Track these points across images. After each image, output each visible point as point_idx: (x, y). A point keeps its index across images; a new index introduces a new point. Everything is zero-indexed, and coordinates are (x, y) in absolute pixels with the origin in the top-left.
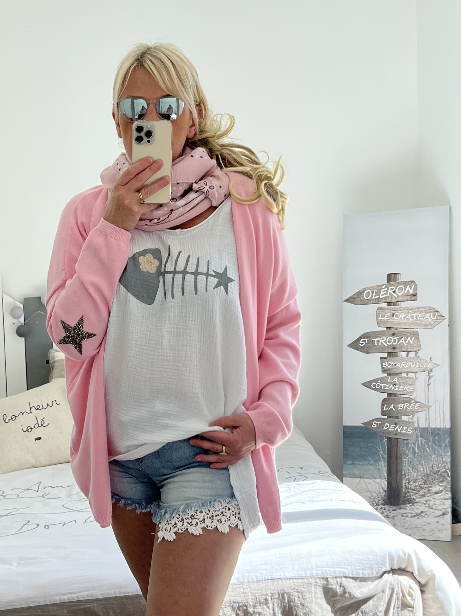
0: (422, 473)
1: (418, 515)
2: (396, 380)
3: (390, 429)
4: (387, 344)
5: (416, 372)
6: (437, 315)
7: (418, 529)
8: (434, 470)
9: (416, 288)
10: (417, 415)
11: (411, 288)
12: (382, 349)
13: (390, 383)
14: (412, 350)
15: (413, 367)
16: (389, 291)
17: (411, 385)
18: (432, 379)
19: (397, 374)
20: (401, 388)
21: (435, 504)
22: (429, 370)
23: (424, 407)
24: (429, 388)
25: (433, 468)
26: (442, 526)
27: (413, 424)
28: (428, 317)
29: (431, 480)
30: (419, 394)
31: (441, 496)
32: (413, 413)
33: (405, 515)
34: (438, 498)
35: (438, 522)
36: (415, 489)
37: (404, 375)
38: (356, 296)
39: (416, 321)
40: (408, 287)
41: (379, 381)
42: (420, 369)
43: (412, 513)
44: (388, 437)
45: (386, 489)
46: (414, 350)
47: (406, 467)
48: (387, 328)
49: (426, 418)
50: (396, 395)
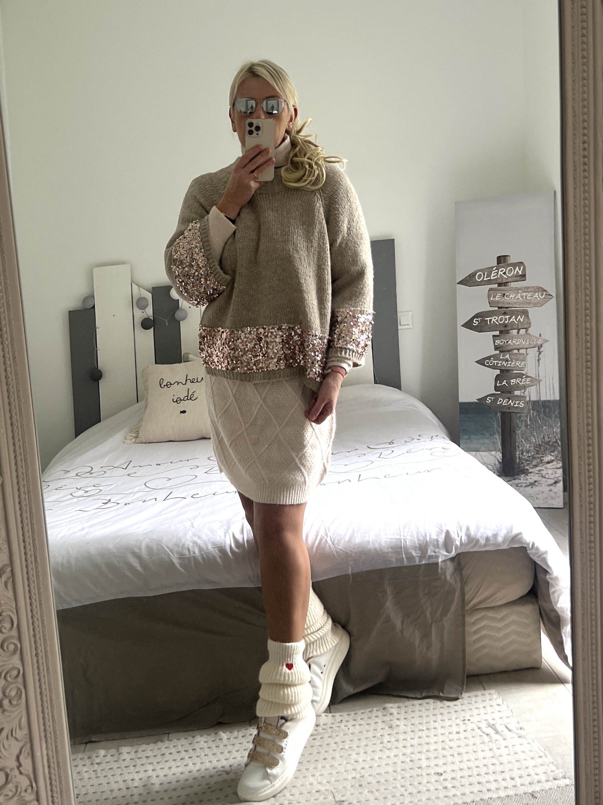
0: (534, 444)
1: (532, 485)
2: (507, 356)
3: (503, 404)
4: (499, 323)
5: (527, 349)
6: (545, 294)
8: (546, 441)
9: (524, 269)
10: (528, 389)
11: (520, 270)
12: (494, 328)
13: (502, 360)
14: (523, 327)
15: (524, 343)
16: (500, 273)
17: (522, 361)
18: (542, 353)
19: (508, 351)
20: (513, 364)
21: (547, 474)
22: (539, 346)
23: (536, 381)
24: (539, 363)
25: (544, 439)
26: (556, 494)
27: (525, 398)
28: (537, 297)
29: (543, 450)
30: (530, 369)
31: (553, 465)
32: (524, 387)
33: (519, 485)
34: (550, 468)
35: (550, 490)
36: (529, 460)
37: (516, 351)
38: (469, 278)
39: (525, 301)
40: (517, 269)
41: (492, 358)
42: (530, 345)
43: (527, 483)
44: (501, 411)
45: (501, 461)
46: (525, 327)
47: (519, 439)
48: (499, 308)
49: (537, 392)
50: (508, 371)
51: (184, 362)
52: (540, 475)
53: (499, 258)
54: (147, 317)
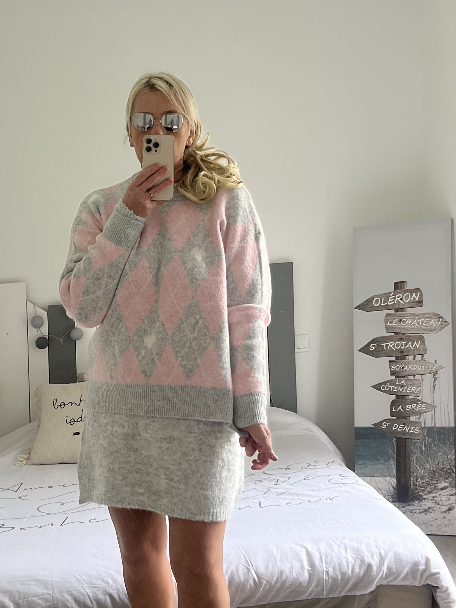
0: (428, 470)
1: (426, 511)
2: (403, 382)
3: (399, 430)
4: (395, 348)
5: (423, 375)
6: (441, 321)
7: (426, 525)
8: (440, 467)
9: (421, 295)
10: (423, 415)
11: (417, 296)
12: (390, 353)
13: (398, 385)
14: (418, 353)
15: (419, 369)
16: (397, 298)
17: (418, 386)
18: (437, 379)
19: (404, 377)
20: (408, 390)
21: (441, 500)
22: (434, 372)
23: (431, 407)
24: (434, 390)
25: (439, 466)
26: (449, 522)
27: (420, 424)
28: (433, 323)
29: (437, 477)
30: (425, 395)
31: (446, 492)
32: (420, 413)
33: (413, 512)
34: (443, 494)
35: (444, 518)
36: (423, 486)
37: (411, 377)
38: (366, 303)
39: (421, 327)
40: (414, 295)
41: (388, 384)
42: (426, 371)
43: (420, 510)
44: (396, 437)
45: (395, 486)
46: (420, 353)
47: (414, 465)
48: (395, 333)
49: (432, 418)
50: (403, 396)
51: (78, 382)
52: (434, 502)
53: (396, 284)
54: (42, 336)
